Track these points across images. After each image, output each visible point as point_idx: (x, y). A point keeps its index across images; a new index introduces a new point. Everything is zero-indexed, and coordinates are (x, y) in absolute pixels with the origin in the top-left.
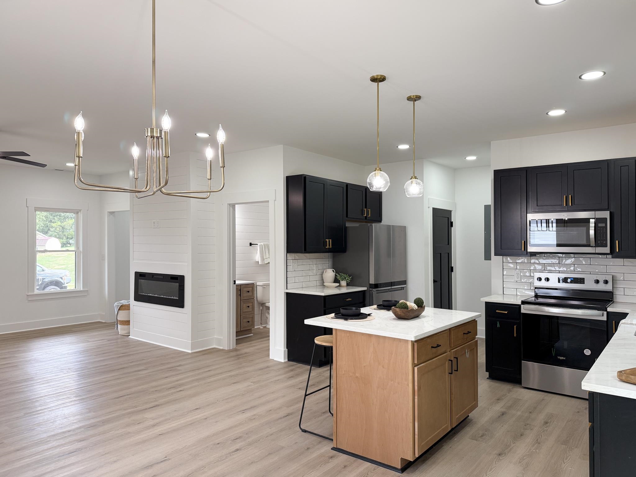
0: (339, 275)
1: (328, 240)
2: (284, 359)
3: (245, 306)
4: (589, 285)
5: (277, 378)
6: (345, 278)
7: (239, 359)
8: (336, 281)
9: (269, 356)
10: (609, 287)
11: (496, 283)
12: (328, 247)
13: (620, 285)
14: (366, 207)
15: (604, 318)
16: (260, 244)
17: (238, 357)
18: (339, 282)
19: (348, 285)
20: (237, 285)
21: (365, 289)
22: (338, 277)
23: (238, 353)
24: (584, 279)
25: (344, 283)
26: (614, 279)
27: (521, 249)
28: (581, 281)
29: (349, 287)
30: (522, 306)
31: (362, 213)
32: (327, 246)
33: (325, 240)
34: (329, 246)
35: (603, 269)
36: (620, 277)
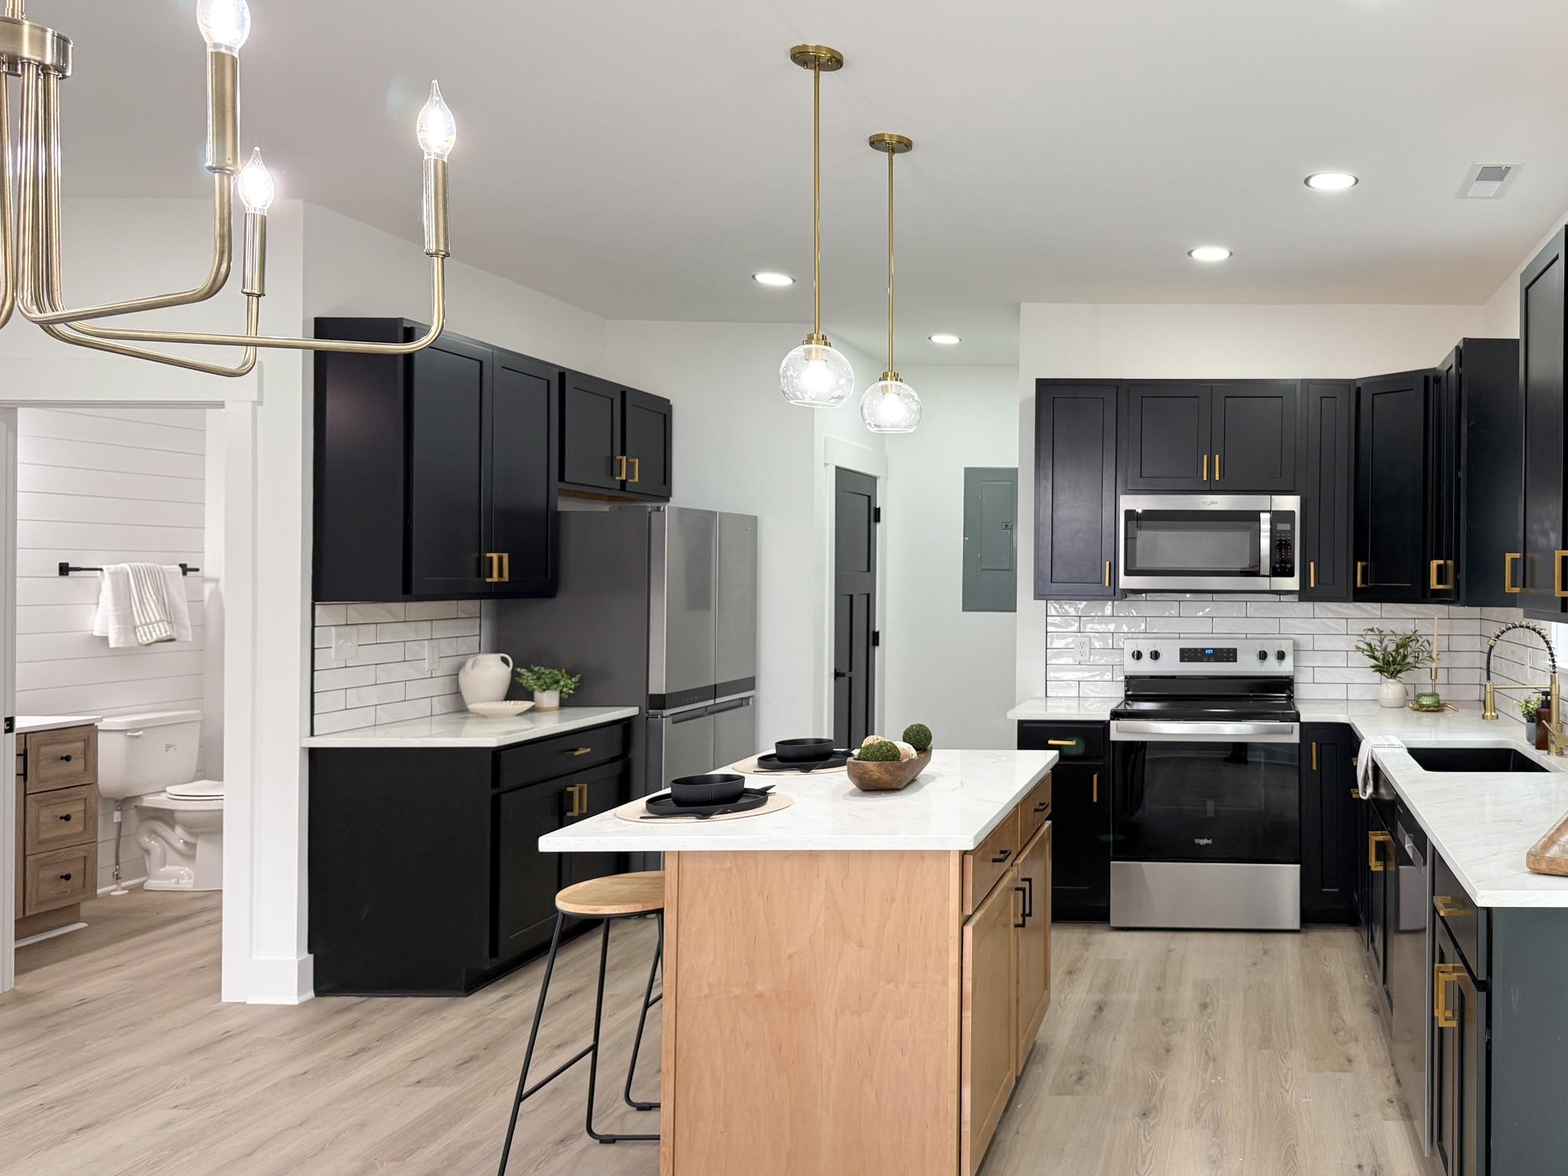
0: (529, 674)
1: (495, 556)
2: (300, 992)
3: (46, 815)
4: (1247, 665)
5: (297, 1067)
6: (557, 682)
7: (54, 1029)
8: (516, 691)
9: (218, 989)
10: (1285, 668)
11: (1028, 669)
12: (495, 578)
13: (1307, 661)
14: (623, 453)
15: (1295, 738)
16: (112, 567)
17: (49, 1022)
18: (530, 696)
19: (564, 703)
20: (25, 735)
21: (631, 711)
22: (528, 679)
23: (40, 1006)
24: (1235, 651)
25: (549, 699)
26: (1296, 650)
27: (1101, 582)
28: (1229, 655)
29: (567, 710)
30: (1113, 724)
31: (612, 468)
32: (491, 576)
33: (485, 557)
34: (501, 574)
35: (1271, 626)
36: (1306, 642)
